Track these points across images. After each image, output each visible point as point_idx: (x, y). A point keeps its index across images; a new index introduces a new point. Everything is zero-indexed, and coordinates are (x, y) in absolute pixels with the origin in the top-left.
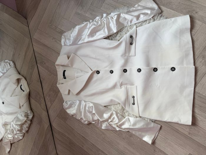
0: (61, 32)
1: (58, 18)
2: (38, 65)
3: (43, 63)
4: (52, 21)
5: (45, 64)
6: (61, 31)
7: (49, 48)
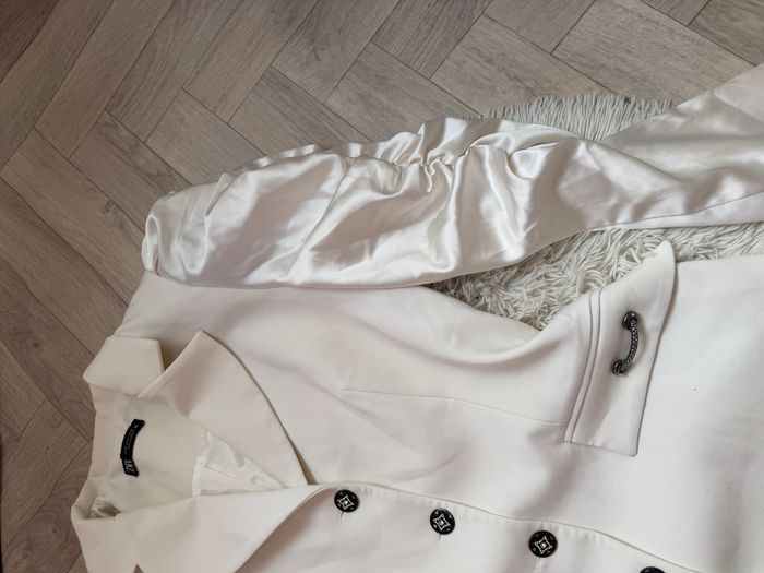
0: (159, 174)
1: (155, 89)
3: (29, 341)
4: (122, 97)
5: (36, 345)
6: (163, 169)
7: (78, 255)
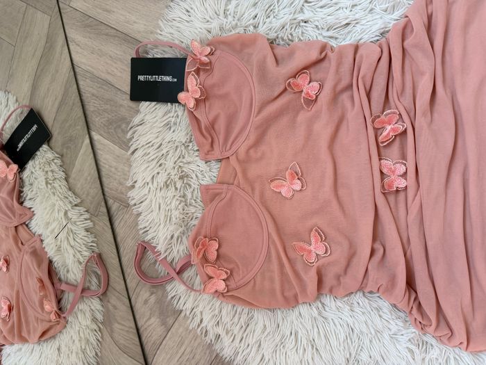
2: (96, 136)
